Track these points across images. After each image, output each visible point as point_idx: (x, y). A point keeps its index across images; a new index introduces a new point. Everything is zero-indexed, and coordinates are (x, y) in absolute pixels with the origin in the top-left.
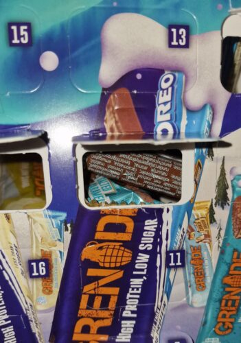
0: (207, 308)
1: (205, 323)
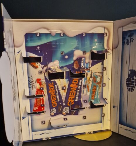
0: (90, 95)
1: (89, 98)
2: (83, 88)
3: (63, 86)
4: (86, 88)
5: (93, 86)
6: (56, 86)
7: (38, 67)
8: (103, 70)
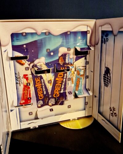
0: (74, 87)
2: (68, 80)
3: (49, 80)
4: (71, 81)
5: (77, 79)
6: (42, 80)
7: (24, 64)
8: (86, 64)
